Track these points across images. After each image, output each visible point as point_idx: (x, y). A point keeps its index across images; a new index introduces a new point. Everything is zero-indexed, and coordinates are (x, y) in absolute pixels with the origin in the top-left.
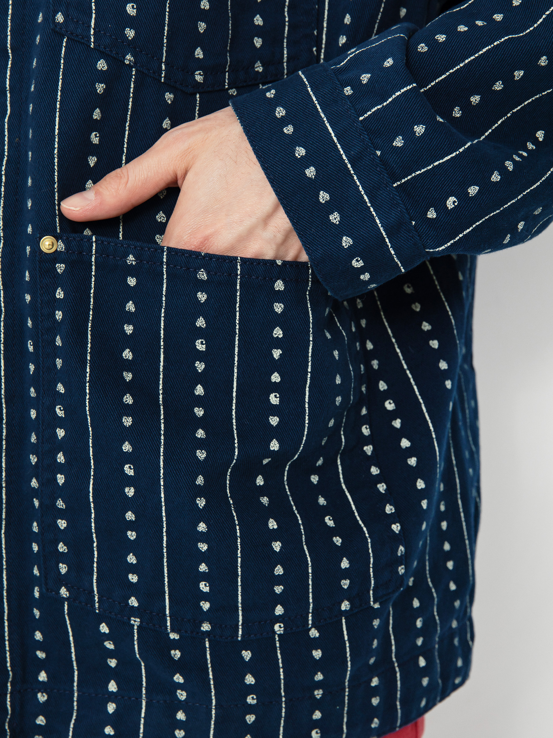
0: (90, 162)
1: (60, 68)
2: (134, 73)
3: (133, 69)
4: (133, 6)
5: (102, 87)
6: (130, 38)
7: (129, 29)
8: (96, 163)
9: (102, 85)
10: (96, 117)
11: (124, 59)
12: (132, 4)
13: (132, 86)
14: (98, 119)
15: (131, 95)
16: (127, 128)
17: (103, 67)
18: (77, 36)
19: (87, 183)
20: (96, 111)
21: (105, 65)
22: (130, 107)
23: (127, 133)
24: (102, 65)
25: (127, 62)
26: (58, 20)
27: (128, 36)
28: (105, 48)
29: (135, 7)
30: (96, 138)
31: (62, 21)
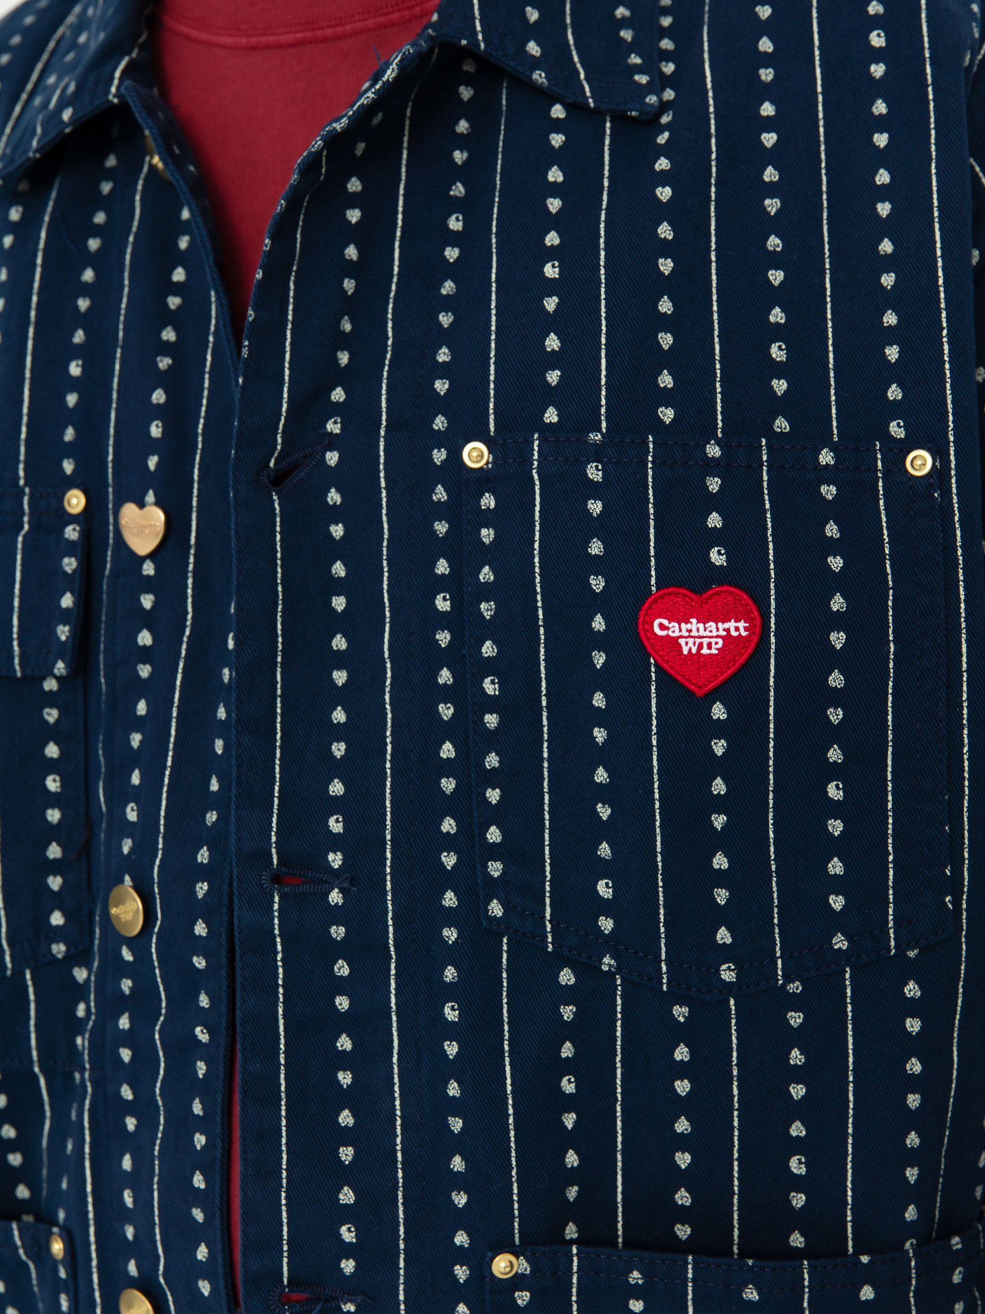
0: (566, 1123)
1: (502, 986)
2: (619, 982)
3: (617, 977)
4: (607, 884)
5: (571, 1010)
6: (606, 932)
7: (604, 918)
8: (575, 1122)
9: (571, 1007)
10: (566, 1055)
11: (601, 963)
12: (606, 881)
13: (619, 1002)
14: (570, 1056)
15: (619, 1016)
16: (619, 1065)
17: (568, 980)
18: (524, 934)
19: (568, 1156)
20: (565, 1046)
21: (572, 976)
22: (619, 1034)
23: (619, 1072)
24: (566, 977)
25: (605, 968)
26: (493, 912)
27: (603, 929)
28: (570, 951)
29: (610, 885)
30: (571, 1085)
31: (501, 914)
